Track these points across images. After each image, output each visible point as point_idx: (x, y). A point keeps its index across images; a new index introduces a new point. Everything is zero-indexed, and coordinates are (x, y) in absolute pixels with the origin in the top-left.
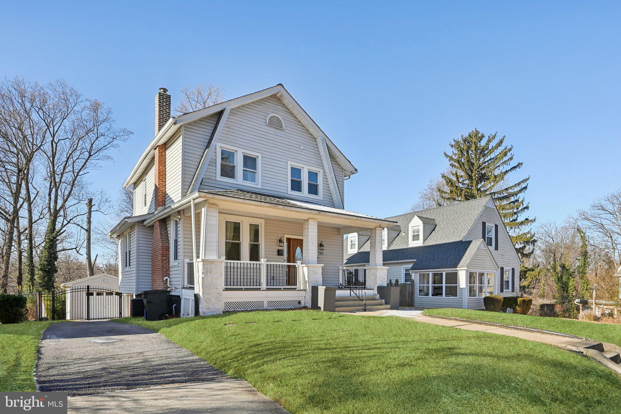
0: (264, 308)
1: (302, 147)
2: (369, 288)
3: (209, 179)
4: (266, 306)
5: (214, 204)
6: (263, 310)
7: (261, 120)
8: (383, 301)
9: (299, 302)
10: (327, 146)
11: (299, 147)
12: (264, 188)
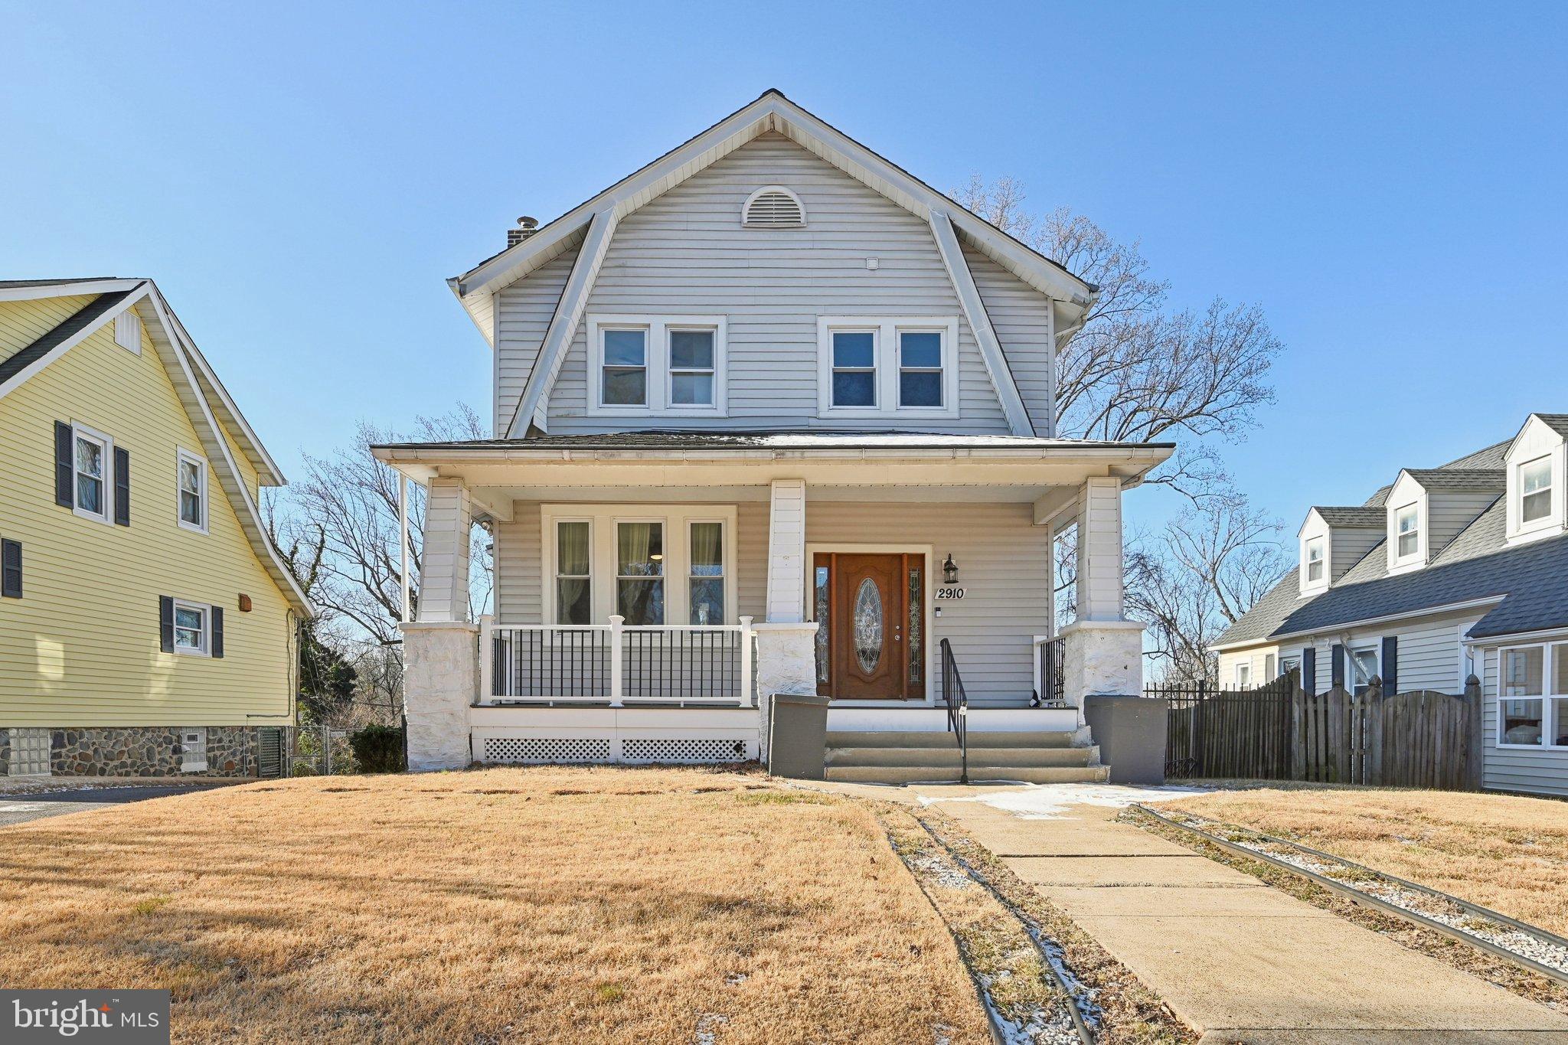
0: (611, 759)
1: (873, 264)
2: (1070, 704)
3: (567, 416)
4: (616, 751)
5: (450, 477)
6: (607, 765)
7: (726, 217)
8: (1096, 751)
9: (738, 747)
10: (956, 229)
11: (861, 264)
12: (734, 413)
